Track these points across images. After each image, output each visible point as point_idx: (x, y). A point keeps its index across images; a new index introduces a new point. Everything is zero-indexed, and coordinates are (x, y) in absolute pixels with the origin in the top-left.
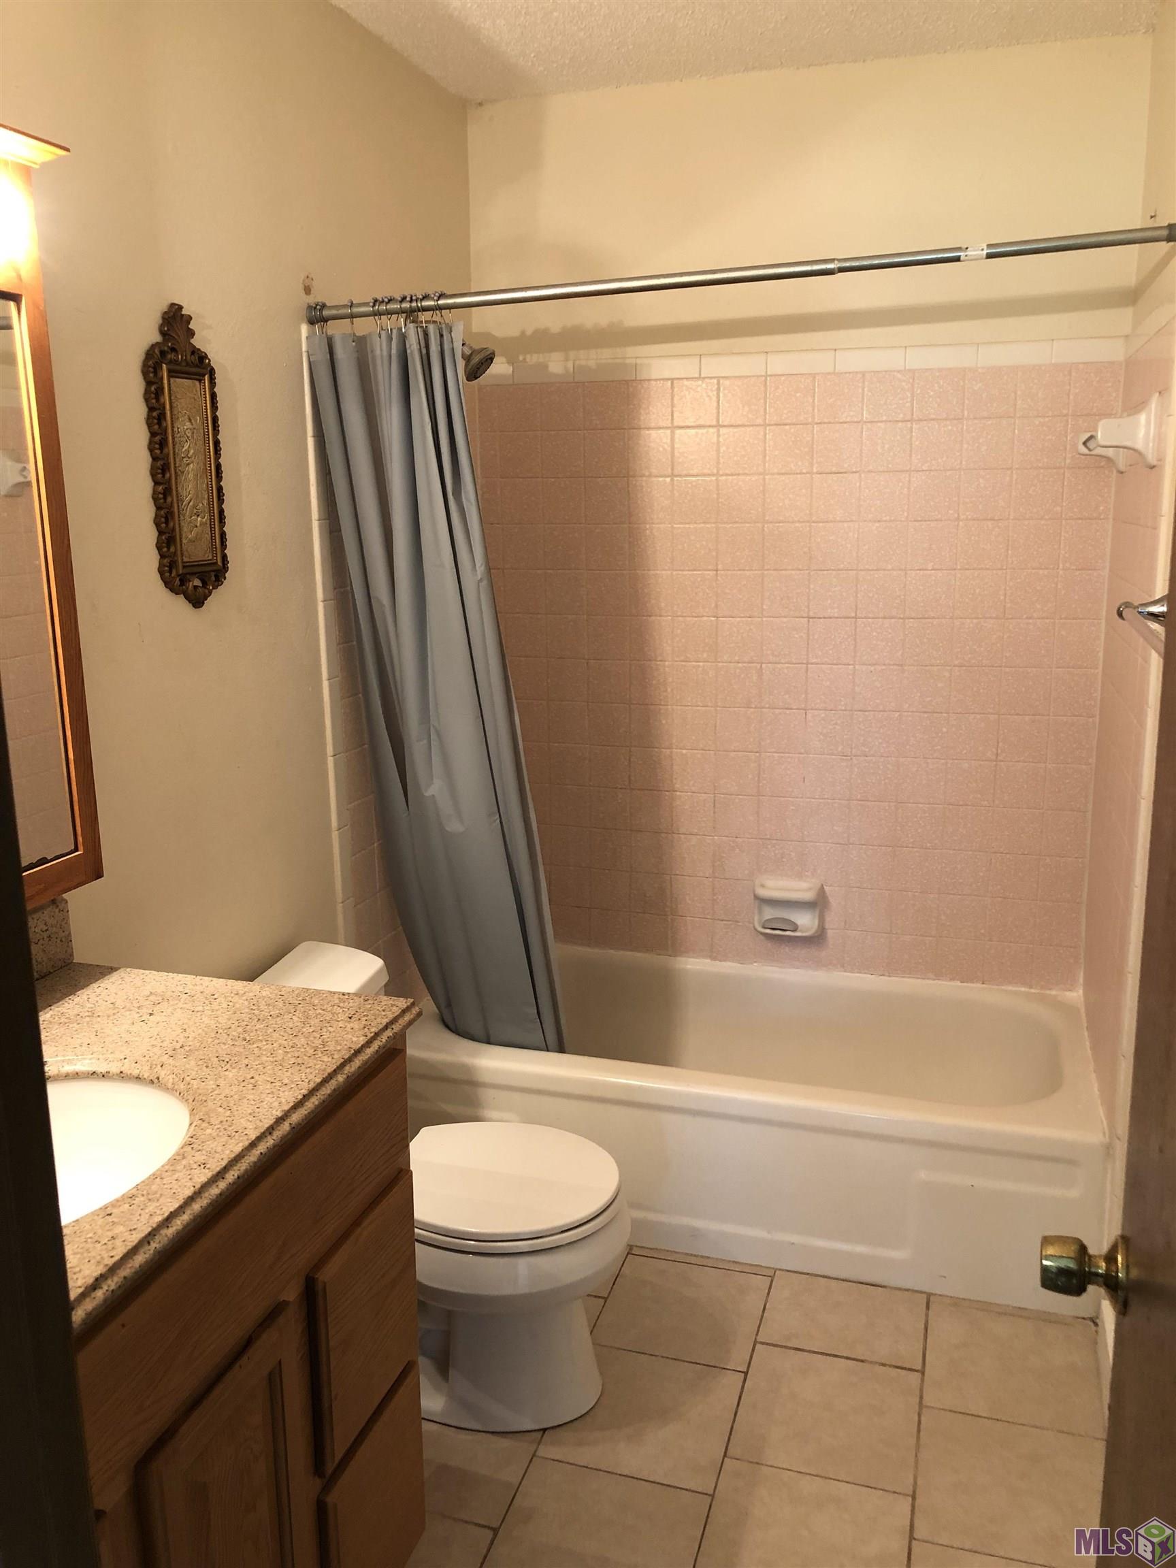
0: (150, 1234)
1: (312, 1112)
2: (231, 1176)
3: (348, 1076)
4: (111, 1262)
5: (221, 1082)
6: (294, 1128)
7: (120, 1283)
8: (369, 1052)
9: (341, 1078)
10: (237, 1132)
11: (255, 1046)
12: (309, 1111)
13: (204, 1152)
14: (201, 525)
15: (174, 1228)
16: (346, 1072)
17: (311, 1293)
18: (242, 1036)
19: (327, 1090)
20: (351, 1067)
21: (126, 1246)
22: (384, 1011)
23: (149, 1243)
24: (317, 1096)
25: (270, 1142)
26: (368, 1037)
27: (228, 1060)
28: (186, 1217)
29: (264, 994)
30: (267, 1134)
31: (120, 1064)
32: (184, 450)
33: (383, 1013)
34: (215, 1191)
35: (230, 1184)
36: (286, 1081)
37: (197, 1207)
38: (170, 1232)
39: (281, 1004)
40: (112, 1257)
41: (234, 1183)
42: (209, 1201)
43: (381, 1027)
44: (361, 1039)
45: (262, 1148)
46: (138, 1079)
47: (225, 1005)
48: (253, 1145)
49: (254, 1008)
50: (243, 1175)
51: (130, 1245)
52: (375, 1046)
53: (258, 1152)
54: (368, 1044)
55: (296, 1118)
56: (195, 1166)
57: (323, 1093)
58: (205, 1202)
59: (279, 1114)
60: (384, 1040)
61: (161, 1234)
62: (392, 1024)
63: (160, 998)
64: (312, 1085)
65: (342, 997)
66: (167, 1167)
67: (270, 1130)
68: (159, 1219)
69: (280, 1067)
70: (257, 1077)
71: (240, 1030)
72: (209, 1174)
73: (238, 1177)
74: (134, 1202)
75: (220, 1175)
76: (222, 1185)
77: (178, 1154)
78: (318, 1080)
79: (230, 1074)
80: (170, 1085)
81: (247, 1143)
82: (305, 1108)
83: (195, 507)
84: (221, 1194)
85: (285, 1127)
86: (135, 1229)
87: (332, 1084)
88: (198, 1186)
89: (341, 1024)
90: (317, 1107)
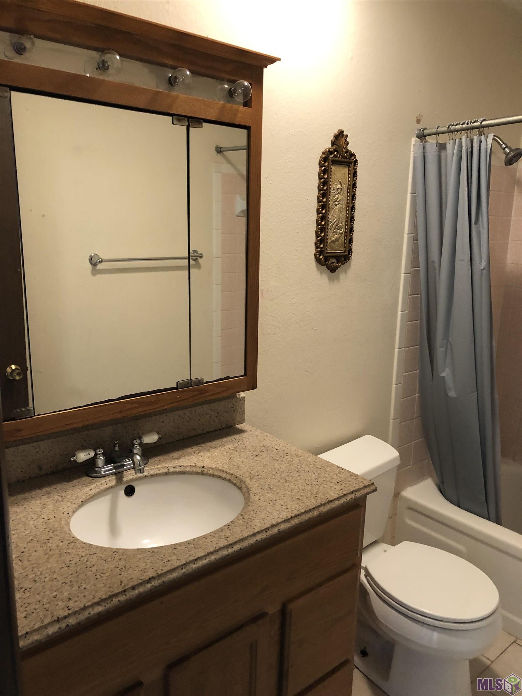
0: (184, 564)
1: (293, 526)
2: (236, 548)
3: (320, 513)
4: (160, 572)
5: (262, 499)
6: (280, 532)
7: (160, 584)
8: (337, 503)
9: (316, 513)
10: (251, 526)
11: (287, 484)
12: (292, 526)
13: (231, 532)
14: (339, 234)
15: (197, 565)
16: (320, 511)
17: (284, 612)
18: (285, 478)
19: (306, 517)
20: (324, 508)
21: (171, 567)
22: (356, 484)
23: (182, 569)
24: (299, 519)
25: (264, 536)
26: (339, 496)
27: (271, 488)
28: (205, 562)
29: (309, 459)
30: (264, 532)
31: (230, 476)
32: (335, 198)
33: (354, 485)
34: (225, 553)
35: (234, 551)
36: (289, 507)
37: (213, 558)
38: (194, 566)
39: (312, 466)
40: (162, 570)
41: (237, 551)
42: (220, 557)
43: (349, 491)
44: (336, 495)
45: (259, 538)
46: (235, 485)
47: (288, 460)
48: (254, 535)
49: (300, 465)
50: (244, 549)
51: (173, 567)
52: (342, 501)
53: (256, 539)
54: (338, 499)
55: (283, 527)
56: (223, 537)
57: (303, 518)
58: (218, 557)
59: (274, 523)
60: (348, 499)
61: (190, 566)
62: (357, 492)
63: (265, 449)
64: (298, 513)
65: (341, 470)
66: (212, 533)
67: (267, 529)
68: (192, 558)
69: (291, 499)
70: (278, 501)
71: (287, 474)
72: (226, 543)
73: (240, 549)
74: (189, 546)
75: (231, 545)
76: (230, 551)
77: (220, 529)
78: (303, 511)
79: (268, 495)
80: (244, 492)
81: (251, 533)
82: (290, 523)
83: (337, 225)
84: (227, 555)
85: (275, 530)
86: (179, 560)
87: (310, 515)
88: (217, 548)
89: (331, 485)
90: (297, 525)
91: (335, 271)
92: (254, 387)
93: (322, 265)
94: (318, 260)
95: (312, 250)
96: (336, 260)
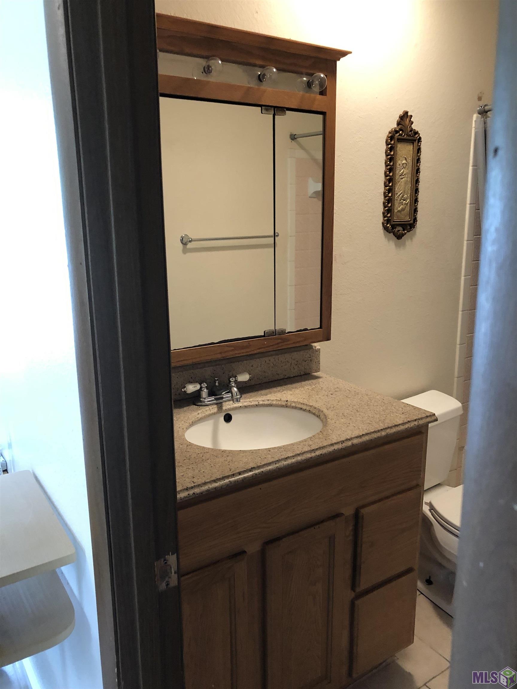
0: (277, 461)
1: (364, 442)
2: (318, 453)
3: (387, 434)
4: (259, 464)
5: (337, 422)
6: (353, 445)
7: (260, 473)
8: (402, 428)
9: (383, 433)
10: (329, 439)
11: (359, 413)
12: (363, 441)
13: (313, 442)
14: (405, 204)
15: (287, 462)
16: (387, 432)
17: (357, 516)
18: (357, 409)
19: (375, 436)
20: (390, 431)
21: (267, 461)
22: (419, 414)
23: (276, 464)
24: (369, 436)
25: (340, 446)
26: (404, 422)
27: (345, 415)
28: (293, 460)
29: (377, 397)
30: (340, 443)
31: (310, 408)
32: (400, 172)
33: (417, 415)
34: (309, 455)
35: (316, 455)
36: (360, 428)
37: (299, 458)
38: (285, 463)
39: (380, 402)
40: (261, 463)
41: (318, 456)
42: (305, 458)
43: (413, 419)
44: (400, 421)
45: (336, 447)
46: (314, 414)
47: (359, 398)
48: (332, 445)
49: (369, 401)
50: (324, 455)
51: (269, 462)
52: (406, 426)
53: (334, 448)
54: (403, 424)
55: (356, 441)
56: (307, 445)
57: (372, 436)
58: (303, 458)
59: (349, 438)
60: (412, 425)
61: (281, 463)
62: (419, 420)
63: (339, 390)
64: (369, 432)
65: (406, 405)
66: (298, 443)
67: (343, 442)
68: (283, 457)
69: (362, 423)
70: (351, 423)
71: (358, 407)
72: (309, 449)
73: (321, 454)
74: (280, 450)
75: (314, 451)
76: (313, 455)
77: (304, 440)
78: (373, 431)
79: (342, 420)
80: (322, 419)
81: (330, 443)
82: (362, 439)
83: (403, 196)
84: (311, 458)
85: (349, 443)
86: (273, 458)
87: (379, 434)
88: (303, 452)
89: (397, 415)
90: (368, 441)
91: (401, 238)
92: (328, 339)
93: (390, 233)
94: (385, 228)
95: (380, 219)
96: (402, 227)
